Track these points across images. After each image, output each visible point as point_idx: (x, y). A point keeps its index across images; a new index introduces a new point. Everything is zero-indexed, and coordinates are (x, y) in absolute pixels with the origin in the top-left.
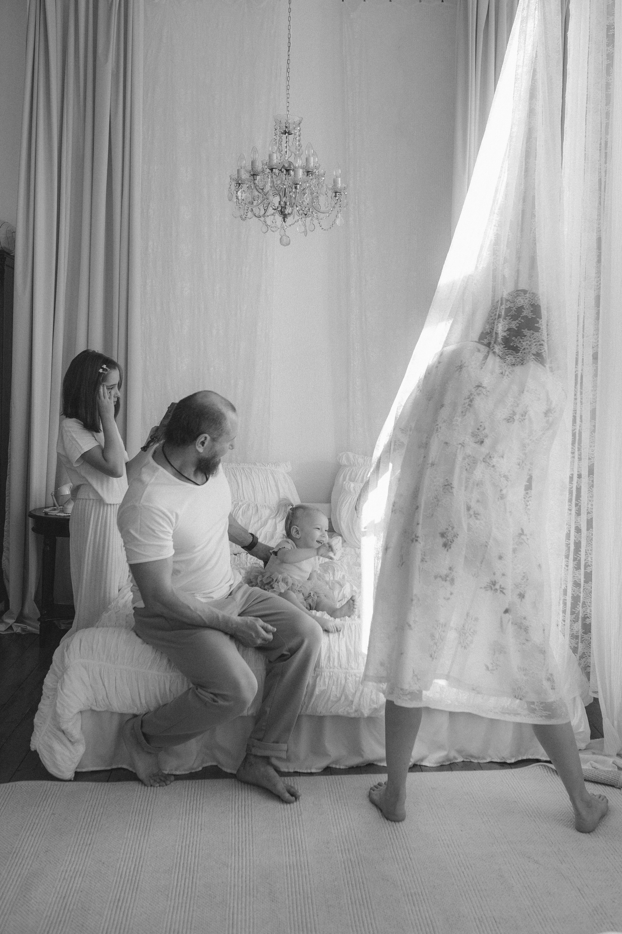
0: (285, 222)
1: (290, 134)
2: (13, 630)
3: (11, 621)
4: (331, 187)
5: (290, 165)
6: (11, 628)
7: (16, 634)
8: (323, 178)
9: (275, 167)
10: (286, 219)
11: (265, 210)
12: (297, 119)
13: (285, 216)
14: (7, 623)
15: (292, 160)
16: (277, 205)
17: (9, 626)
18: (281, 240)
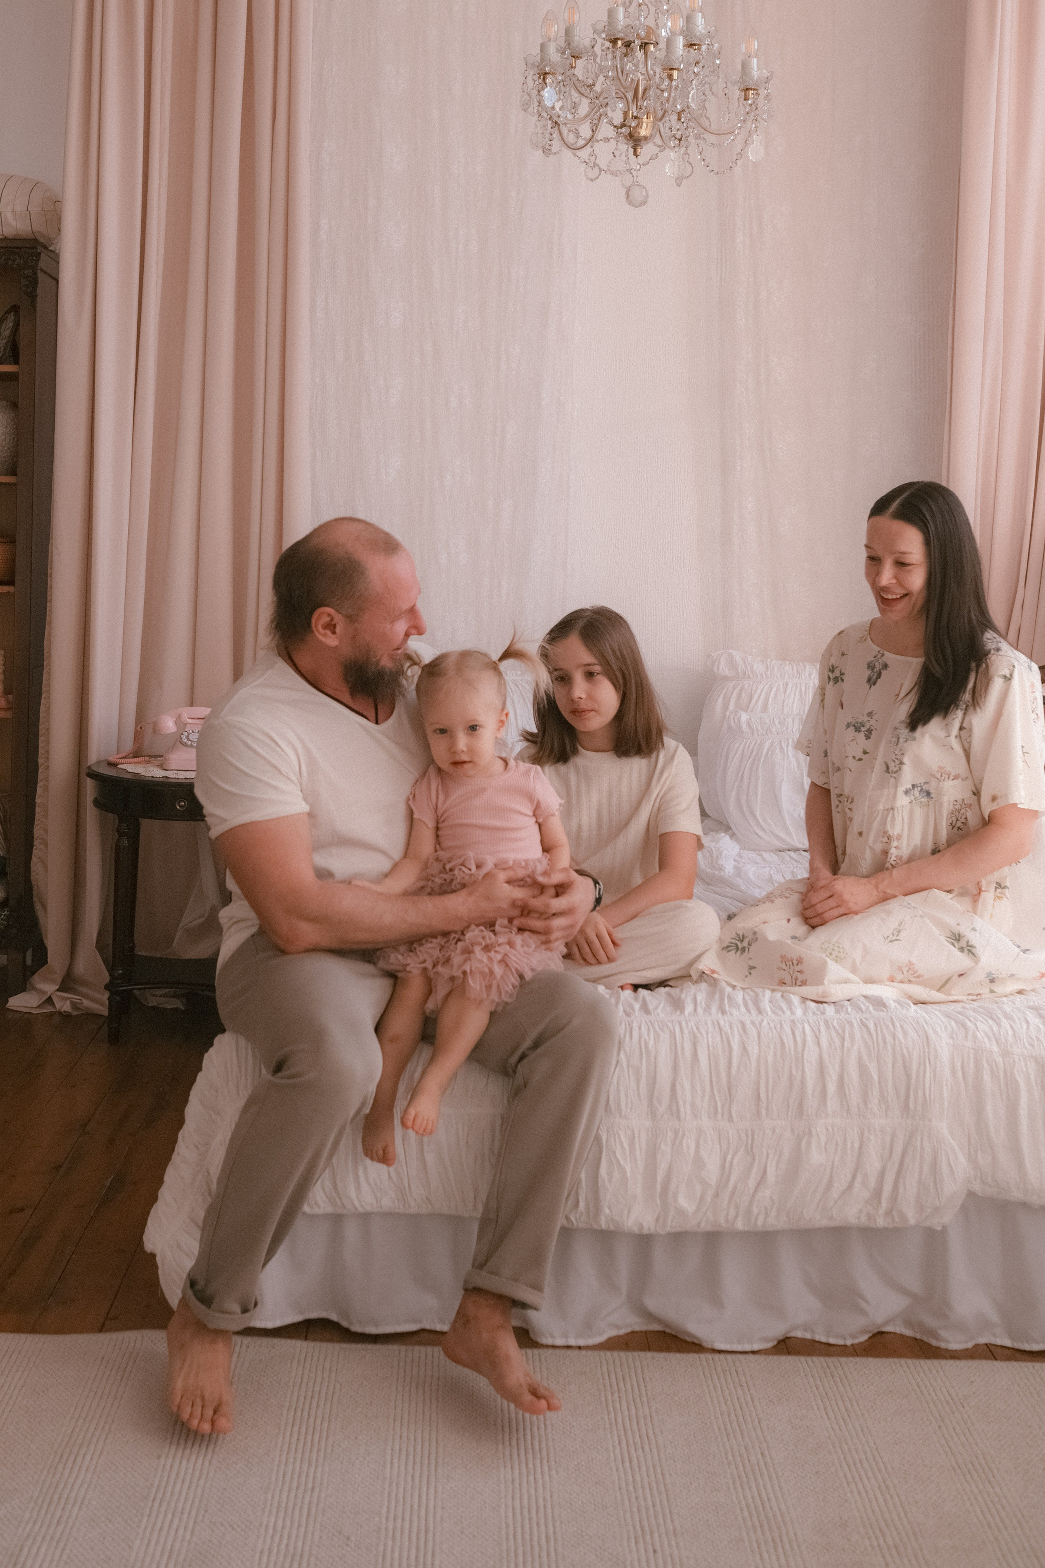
0: (637, 156)
2: (53, 1004)
3: (50, 988)
4: (734, 78)
5: (646, 35)
6: (49, 1000)
7: (60, 1013)
8: (718, 62)
9: (620, 35)
10: (639, 150)
11: (593, 131)
13: (635, 144)
14: (40, 992)
15: (651, 22)
16: (618, 119)
17: (45, 998)
18: (628, 194)
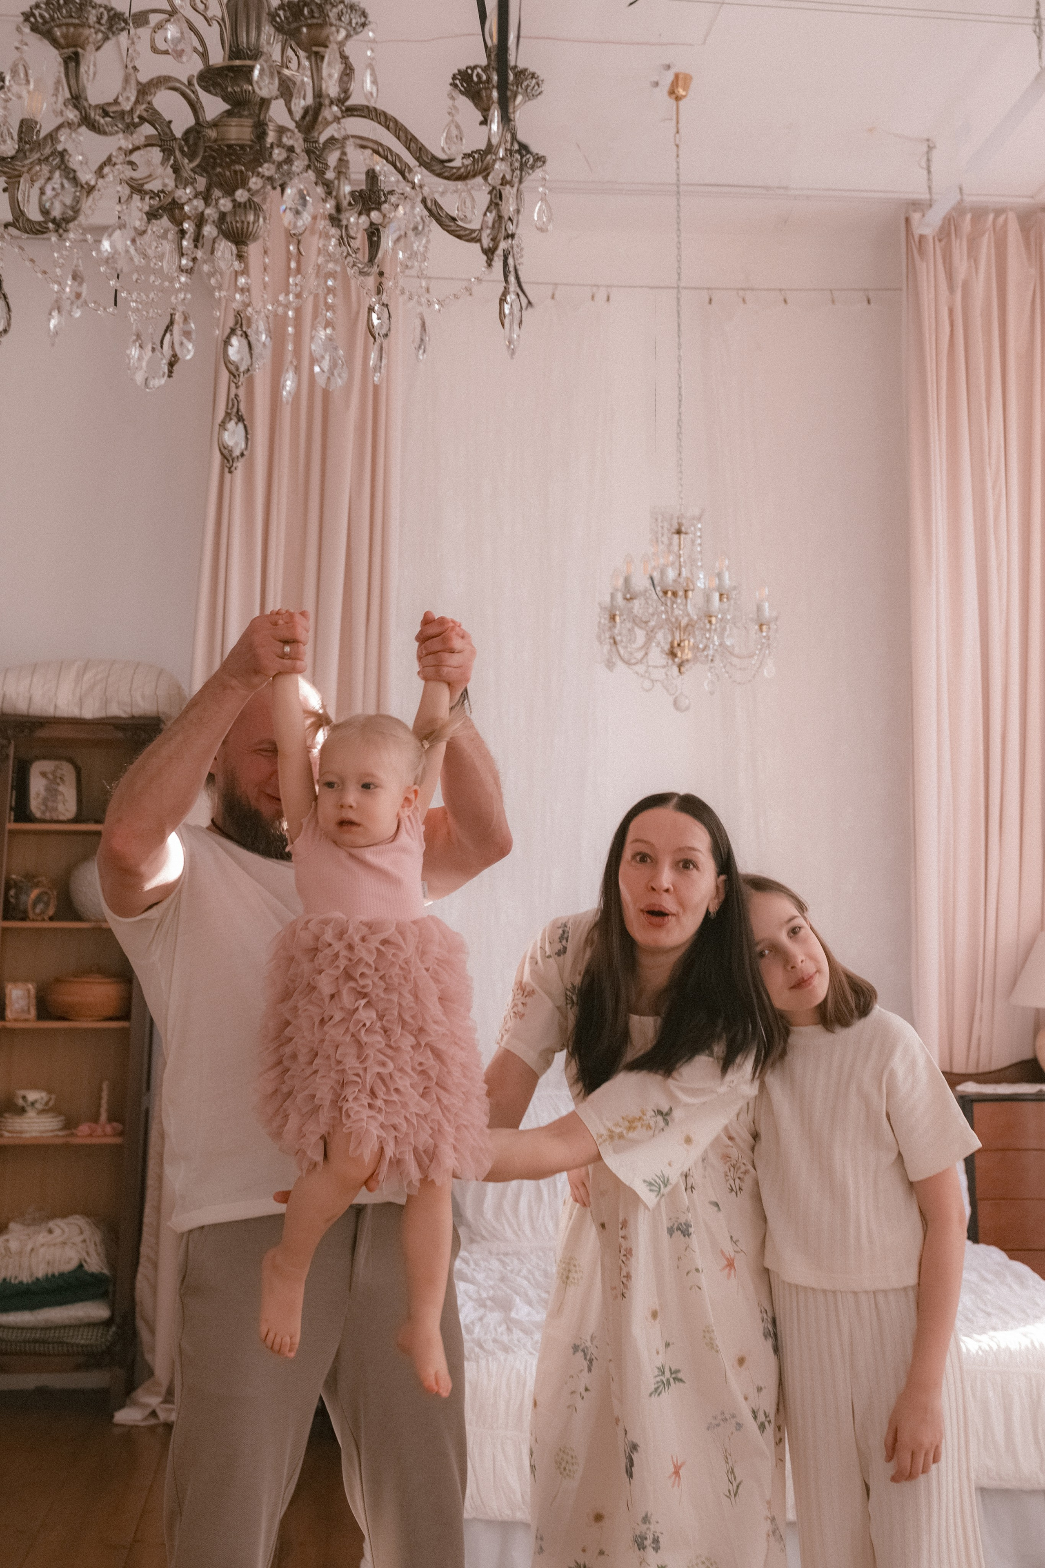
0: (681, 674)
1: (686, 533)
2: (157, 1417)
4: (753, 615)
5: (687, 585)
10: (683, 669)
12: (696, 511)
13: (680, 666)
15: (689, 575)
16: (667, 647)
18: (675, 703)
